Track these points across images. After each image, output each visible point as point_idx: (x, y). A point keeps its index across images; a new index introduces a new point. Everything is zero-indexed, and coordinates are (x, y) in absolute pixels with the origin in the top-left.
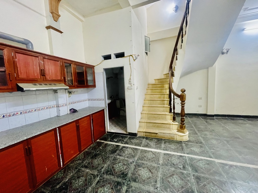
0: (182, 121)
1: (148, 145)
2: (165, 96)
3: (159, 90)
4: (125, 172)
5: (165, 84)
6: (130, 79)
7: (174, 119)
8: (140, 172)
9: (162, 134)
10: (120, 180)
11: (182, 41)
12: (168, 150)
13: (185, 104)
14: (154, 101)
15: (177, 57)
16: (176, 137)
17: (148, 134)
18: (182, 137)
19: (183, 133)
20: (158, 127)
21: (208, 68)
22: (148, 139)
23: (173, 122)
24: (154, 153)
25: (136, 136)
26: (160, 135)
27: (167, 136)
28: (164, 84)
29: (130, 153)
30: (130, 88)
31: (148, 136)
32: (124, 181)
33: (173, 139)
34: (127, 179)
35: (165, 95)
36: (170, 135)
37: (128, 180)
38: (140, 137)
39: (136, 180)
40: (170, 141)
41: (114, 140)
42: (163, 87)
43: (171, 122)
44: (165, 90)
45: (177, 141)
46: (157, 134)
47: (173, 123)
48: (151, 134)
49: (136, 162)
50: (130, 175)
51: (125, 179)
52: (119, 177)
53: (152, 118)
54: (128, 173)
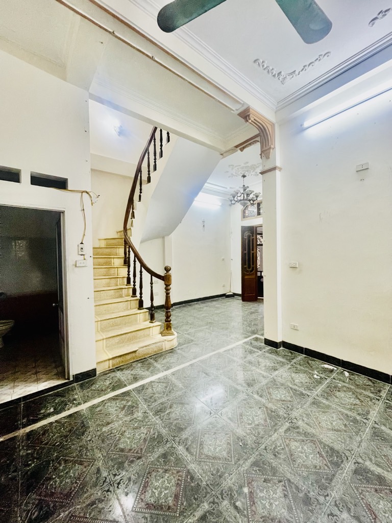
0: (168, 317)
1: (136, 378)
2: (117, 281)
3: (104, 269)
4: (154, 434)
5: (114, 258)
6: (82, 243)
7: (152, 318)
8: (173, 416)
9: (145, 348)
10: (160, 450)
11: (141, 190)
12: (171, 367)
13: (170, 289)
14: (102, 292)
15: (133, 212)
16: (165, 344)
17: (118, 360)
18: (172, 342)
19: (172, 334)
20: (130, 340)
21: (163, 237)
22: (124, 369)
23: (152, 323)
24: (159, 381)
25: (95, 375)
26: (141, 353)
27: (151, 350)
28: (111, 258)
29: (122, 406)
30: (82, 265)
31: (119, 363)
32: (168, 445)
33: (161, 350)
34: (167, 439)
35: (119, 279)
36: (157, 345)
37: (170, 438)
38: (105, 374)
39: (182, 428)
40: (158, 355)
41: (42, 412)
42: (110, 263)
43: (148, 324)
44: (116, 269)
45: (167, 351)
46: (135, 352)
47: (152, 325)
48: (123, 357)
49: (151, 410)
50: (164, 432)
51: (167, 441)
52: (153, 448)
53: (111, 328)
54: (158, 432)
